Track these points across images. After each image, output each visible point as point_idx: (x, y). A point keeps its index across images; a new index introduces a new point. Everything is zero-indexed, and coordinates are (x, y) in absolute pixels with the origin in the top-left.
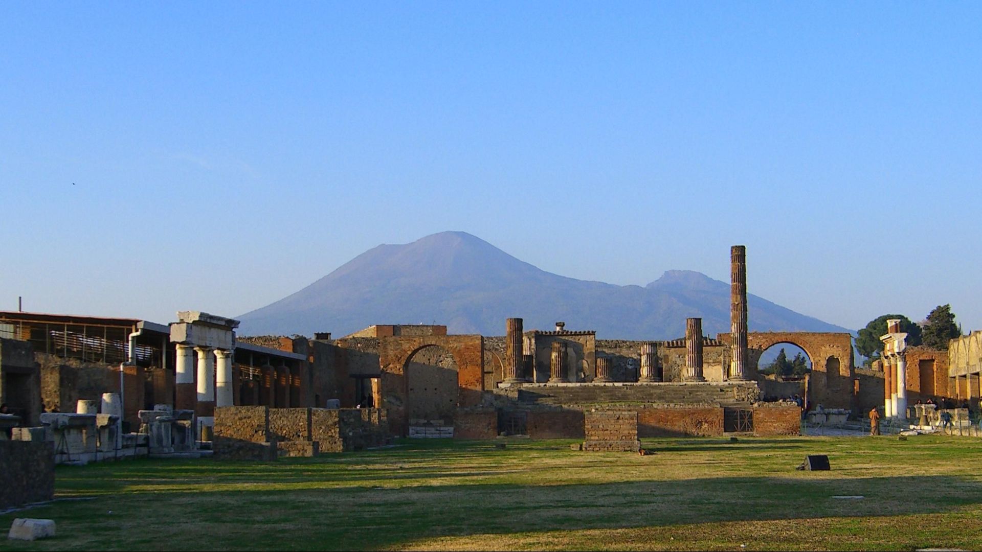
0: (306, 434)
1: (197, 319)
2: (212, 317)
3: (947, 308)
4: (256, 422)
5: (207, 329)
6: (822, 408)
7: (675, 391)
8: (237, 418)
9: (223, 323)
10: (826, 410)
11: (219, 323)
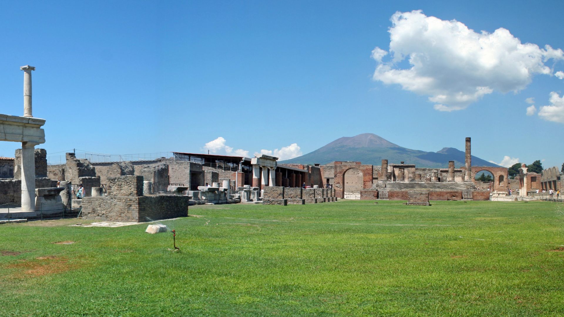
0: (300, 196)
1: (261, 156)
2: (267, 156)
3: (539, 161)
4: (279, 192)
5: (265, 160)
6: (497, 192)
7: (444, 185)
8: (272, 190)
9: (272, 158)
10: (498, 192)
11: (270, 158)
